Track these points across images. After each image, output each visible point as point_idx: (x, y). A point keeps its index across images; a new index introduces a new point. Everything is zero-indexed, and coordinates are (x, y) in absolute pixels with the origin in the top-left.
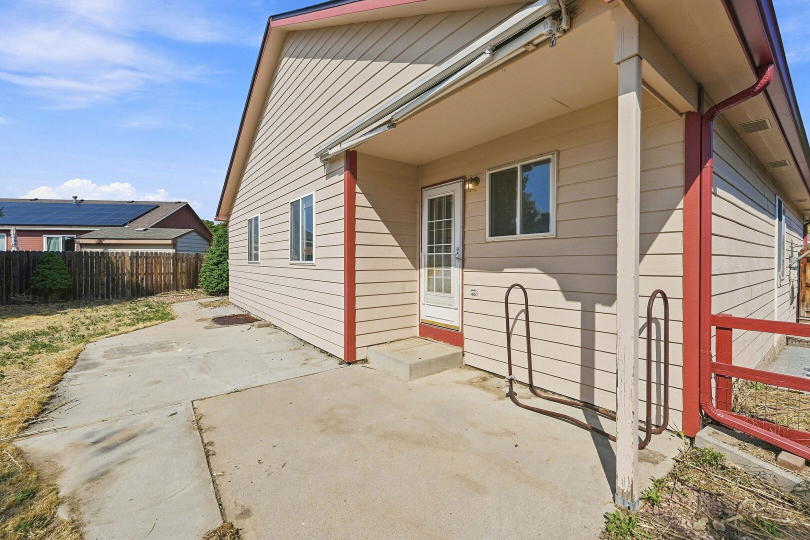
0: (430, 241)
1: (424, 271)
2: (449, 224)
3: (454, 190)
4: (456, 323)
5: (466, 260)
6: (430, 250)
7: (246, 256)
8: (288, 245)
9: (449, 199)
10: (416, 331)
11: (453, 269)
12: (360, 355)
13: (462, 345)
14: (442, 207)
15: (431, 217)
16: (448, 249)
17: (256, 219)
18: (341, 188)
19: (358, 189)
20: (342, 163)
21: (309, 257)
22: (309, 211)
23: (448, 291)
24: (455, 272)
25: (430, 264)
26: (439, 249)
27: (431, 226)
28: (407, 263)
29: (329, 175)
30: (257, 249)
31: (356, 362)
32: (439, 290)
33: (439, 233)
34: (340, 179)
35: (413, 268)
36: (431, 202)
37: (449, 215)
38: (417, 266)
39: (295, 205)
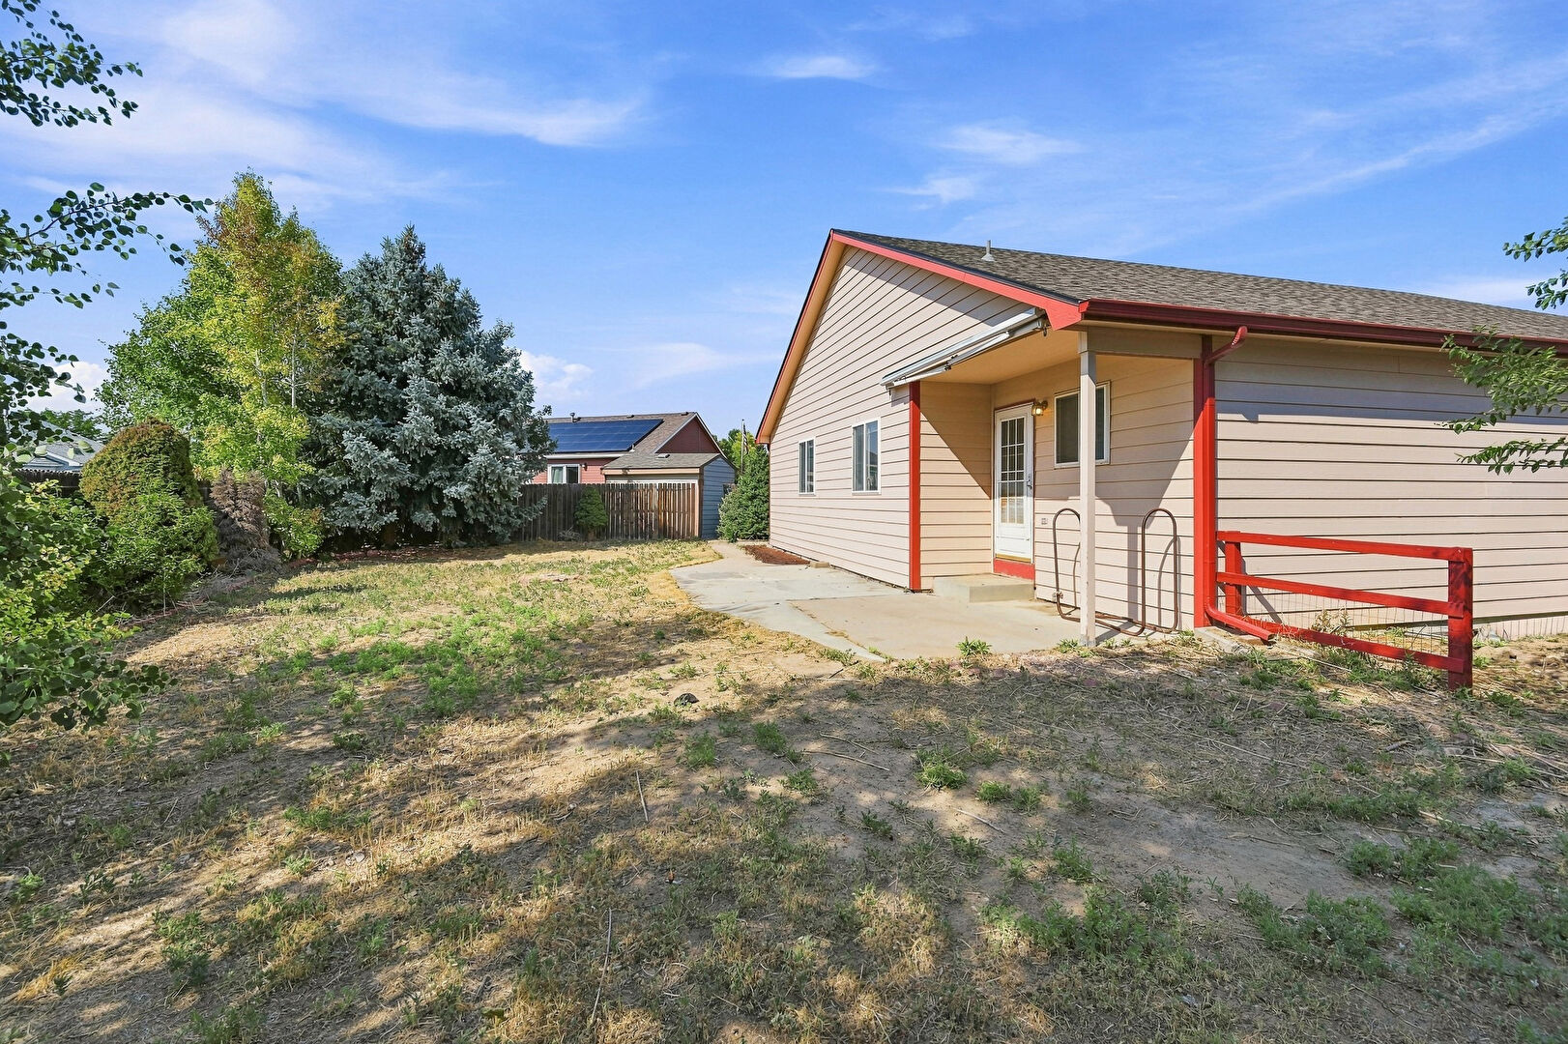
0: (1004, 468)
1: (998, 501)
2: (1021, 449)
3: (1025, 413)
4: (1030, 556)
5: (1037, 488)
6: (1004, 477)
7: (797, 487)
8: (850, 473)
9: (1021, 421)
10: (990, 568)
11: (1024, 497)
12: (925, 584)
13: (1033, 577)
14: (1014, 430)
15: (1004, 442)
16: (1020, 476)
17: (811, 443)
18: (906, 416)
19: (923, 417)
20: (907, 393)
21: (874, 487)
22: (874, 436)
23: (1021, 521)
24: (1027, 500)
25: (1003, 494)
26: (1012, 476)
27: (1004, 451)
28: (980, 493)
29: (895, 402)
30: (811, 478)
31: (921, 591)
32: (1012, 520)
33: (1012, 459)
34: (905, 407)
35: (986, 496)
36: (1004, 424)
37: (1021, 440)
38: (991, 496)
39: (858, 429)
